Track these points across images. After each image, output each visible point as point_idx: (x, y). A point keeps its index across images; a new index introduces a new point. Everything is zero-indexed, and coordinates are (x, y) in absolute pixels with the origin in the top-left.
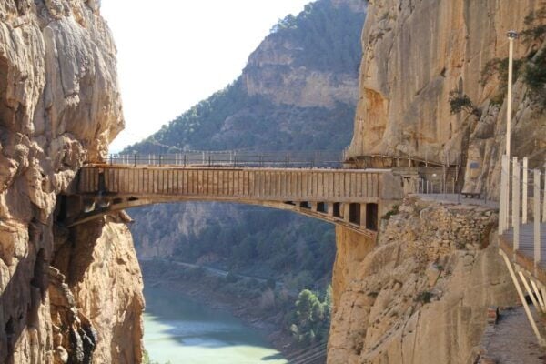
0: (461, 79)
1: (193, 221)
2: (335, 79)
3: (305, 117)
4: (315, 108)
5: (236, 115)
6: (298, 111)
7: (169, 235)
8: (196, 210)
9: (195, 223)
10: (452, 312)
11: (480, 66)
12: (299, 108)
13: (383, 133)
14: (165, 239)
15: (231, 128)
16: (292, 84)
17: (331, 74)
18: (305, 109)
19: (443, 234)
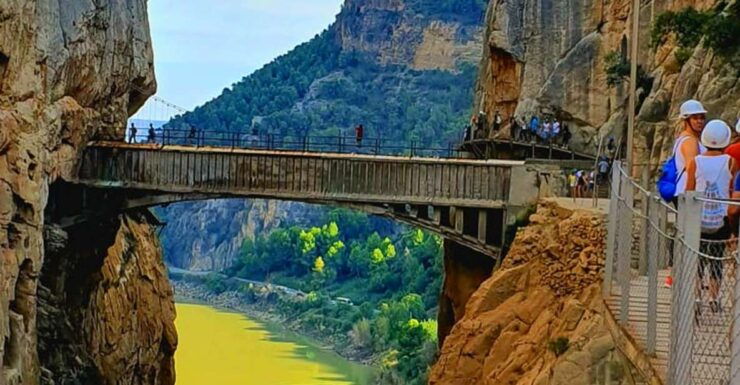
0: (625, 36)
1: (262, 223)
2: (463, 32)
3: (419, 84)
4: (434, 72)
5: (326, 79)
6: (411, 76)
7: (229, 241)
8: (266, 208)
9: (266, 225)
10: (597, 367)
11: (652, 19)
12: (411, 71)
13: (514, 109)
14: (223, 246)
15: (318, 97)
16: (405, 36)
17: (457, 25)
18: (419, 73)
19: (589, 257)
